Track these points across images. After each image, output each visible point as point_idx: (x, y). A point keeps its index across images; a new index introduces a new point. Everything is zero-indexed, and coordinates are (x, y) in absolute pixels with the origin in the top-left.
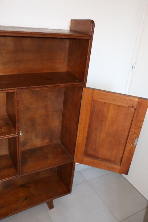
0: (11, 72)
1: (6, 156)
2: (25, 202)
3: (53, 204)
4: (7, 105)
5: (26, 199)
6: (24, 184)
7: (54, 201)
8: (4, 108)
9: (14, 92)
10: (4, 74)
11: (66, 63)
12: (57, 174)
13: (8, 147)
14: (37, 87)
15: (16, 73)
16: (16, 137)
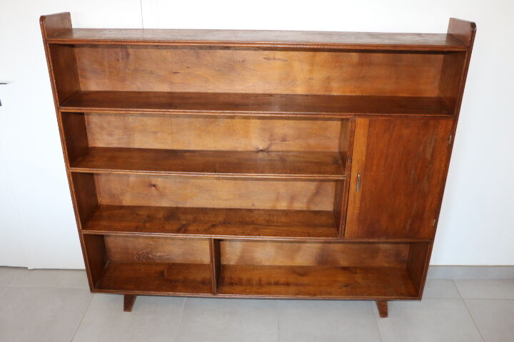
0: (351, 92)
1: (328, 213)
2: (344, 289)
3: (387, 309)
4: (340, 138)
5: (346, 286)
6: (348, 267)
7: (389, 303)
8: (337, 142)
9: (348, 119)
10: (342, 94)
11: (436, 84)
12: (405, 267)
13: (333, 200)
14: (381, 116)
15: (358, 94)
16: (344, 180)
